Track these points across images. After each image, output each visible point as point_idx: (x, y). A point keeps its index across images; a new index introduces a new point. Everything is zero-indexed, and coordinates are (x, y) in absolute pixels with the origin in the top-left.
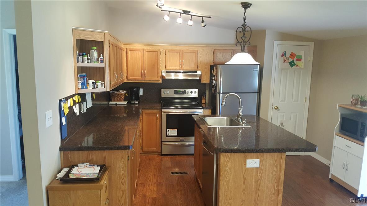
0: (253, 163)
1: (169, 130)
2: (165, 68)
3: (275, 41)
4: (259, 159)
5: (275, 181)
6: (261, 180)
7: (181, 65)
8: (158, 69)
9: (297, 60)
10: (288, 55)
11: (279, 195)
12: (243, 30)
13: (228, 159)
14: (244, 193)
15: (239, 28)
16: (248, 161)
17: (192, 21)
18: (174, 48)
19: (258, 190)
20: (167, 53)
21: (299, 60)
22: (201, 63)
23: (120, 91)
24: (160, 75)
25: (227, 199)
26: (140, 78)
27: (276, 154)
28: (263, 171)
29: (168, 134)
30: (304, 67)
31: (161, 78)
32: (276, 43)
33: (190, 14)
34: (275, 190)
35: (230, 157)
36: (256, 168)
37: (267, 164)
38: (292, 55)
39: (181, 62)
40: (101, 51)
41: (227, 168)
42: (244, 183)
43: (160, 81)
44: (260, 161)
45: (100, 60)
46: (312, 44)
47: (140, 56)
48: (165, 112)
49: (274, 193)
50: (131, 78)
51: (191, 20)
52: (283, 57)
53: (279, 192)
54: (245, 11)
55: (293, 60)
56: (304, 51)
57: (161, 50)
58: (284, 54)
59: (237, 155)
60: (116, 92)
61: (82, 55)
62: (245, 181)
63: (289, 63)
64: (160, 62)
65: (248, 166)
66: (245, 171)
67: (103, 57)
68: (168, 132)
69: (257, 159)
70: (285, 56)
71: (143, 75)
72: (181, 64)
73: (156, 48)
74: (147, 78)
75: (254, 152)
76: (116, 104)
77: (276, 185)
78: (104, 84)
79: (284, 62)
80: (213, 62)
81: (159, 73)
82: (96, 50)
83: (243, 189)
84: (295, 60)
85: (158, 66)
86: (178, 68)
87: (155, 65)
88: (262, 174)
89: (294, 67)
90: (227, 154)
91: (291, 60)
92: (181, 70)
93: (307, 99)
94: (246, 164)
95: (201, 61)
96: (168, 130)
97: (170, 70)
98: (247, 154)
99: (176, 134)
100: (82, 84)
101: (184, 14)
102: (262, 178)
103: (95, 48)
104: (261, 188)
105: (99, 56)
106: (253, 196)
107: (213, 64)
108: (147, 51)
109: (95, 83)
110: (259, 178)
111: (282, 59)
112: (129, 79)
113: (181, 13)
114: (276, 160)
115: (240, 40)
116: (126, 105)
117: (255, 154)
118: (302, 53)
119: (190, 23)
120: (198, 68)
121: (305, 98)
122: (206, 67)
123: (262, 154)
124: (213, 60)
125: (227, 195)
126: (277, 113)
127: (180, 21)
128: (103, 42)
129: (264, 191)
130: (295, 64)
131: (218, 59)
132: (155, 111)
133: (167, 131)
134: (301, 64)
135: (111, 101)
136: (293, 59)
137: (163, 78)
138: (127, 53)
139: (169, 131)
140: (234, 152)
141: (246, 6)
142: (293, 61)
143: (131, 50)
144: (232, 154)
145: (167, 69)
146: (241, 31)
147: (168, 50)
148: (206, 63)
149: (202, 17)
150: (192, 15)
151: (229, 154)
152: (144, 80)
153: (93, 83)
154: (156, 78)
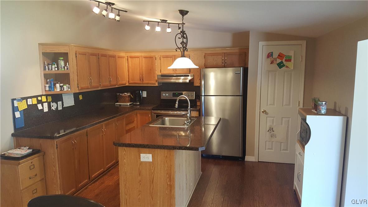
0: (146, 157)
2: (161, 72)
3: (260, 42)
4: (151, 155)
5: (167, 176)
6: (154, 173)
7: (174, 70)
8: (154, 73)
9: (286, 61)
10: (275, 55)
11: (172, 190)
12: (182, 36)
13: (124, 152)
14: (140, 184)
15: (177, 35)
16: (142, 155)
17: (170, 29)
18: (168, 54)
19: (152, 183)
20: (162, 59)
21: (289, 60)
23: (125, 94)
24: (156, 79)
25: (126, 188)
26: (139, 82)
27: (166, 150)
28: (156, 166)
30: (293, 68)
31: (157, 82)
32: (261, 44)
33: (167, 22)
34: (167, 184)
35: (126, 150)
36: (150, 162)
37: (159, 160)
38: (280, 55)
40: (66, 61)
41: (125, 161)
42: (140, 175)
43: (157, 85)
44: (152, 156)
45: (66, 67)
46: (304, 43)
47: (138, 62)
48: (155, 113)
49: (167, 187)
50: (131, 81)
51: (169, 27)
52: (269, 59)
53: (171, 187)
54: (183, 18)
56: (293, 51)
57: (157, 56)
58: (270, 55)
59: (132, 149)
60: (121, 94)
61: (51, 65)
62: (140, 173)
63: (277, 64)
64: (156, 67)
65: (142, 160)
66: (140, 164)
67: (69, 65)
69: (150, 154)
70: (272, 57)
71: (142, 79)
73: (152, 54)
74: (145, 81)
75: (142, 147)
76: (120, 105)
77: (168, 180)
78: (70, 87)
79: (271, 64)
80: (205, 66)
81: (155, 77)
82: (62, 59)
83: (139, 181)
84: (284, 61)
85: (154, 71)
86: (172, 72)
87: (151, 70)
88: (155, 167)
89: (284, 68)
90: (124, 148)
91: (279, 61)
92: (174, 74)
93: (300, 102)
94: (140, 158)
97: (165, 74)
98: (141, 149)
100: (49, 87)
101: (162, 22)
102: (155, 172)
103: (62, 58)
104: (155, 181)
105: (65, 65)
106: (148, 188)
108: (144, 58)
109: (63, 86)
110: (153, 172)
111: (269, 60)
112: (130, 83)
113: (158, 22)
114: (166, 156)
115: (180, 46)
116: (129, 106)
117: (147, 150)
118: (292, 54)
119: (169, 30)
120: (190, 71)
121: (298, 102)
122: (198, 71)
123: (153, 150)
124: (205, 64)
125: (126, 184)
126: (266, 118)
127: (158, 29)
128: (68, 53)
129: (158, 185)
130: (284, 65)
131: (209, 62)
134: (290, 65)
135: (117, 102)
136: (282, 59)
138: (128, 60)
140: (125, 147)
141: (183, 13)
142: (282, 62)
143: (131, 57)
144: (128, 148)
146: (180, 37)
147: (163, 56)
149: (178, 25)
150: (169, 23)
151: (125, 148)
152: (143, 84)
153: (60, 86)
154: (153, 82)
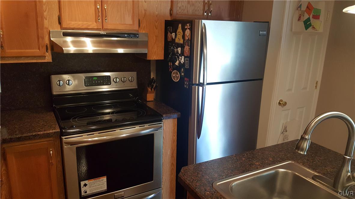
1: (86, 182)
2: (60, 23)
7: (100, 18)
8: (38, 26)
9: (313, 17)
21: (317, 17)
22: (145, 13)
24: (47, 41)
29: (83, 194)
31: (49, 51)
38: (309, 7)
39: (100, 10)
43: (48, 58)
52: (298, 11)
55: (309, 17)
63: (304, 22)
64: (44, 7)
68: (83, 190)
70: (300, 9)
72: (100, 14)
74: (9, 50)
79: (298, 20)
80: (171, 14)
81: (43, 38)
84: (311, 17)
85: (39, 19)
86: (94, 25)
87: (29, 17)
89: (310, 30)
91: (306, 16)
92: (99, 30)
95: (145, 10)
96: (82, 183)
97: (73, 29)
99: (105, 188)
107: (169, 19)
111: (297, 14)
120: (139, 26)
122: (156, 24)
124: (171, 10)
130: (310, 25)
131: (180, 8)
132: (43, 142)
133: (82, 185)
134: (319, 25)
136: (309, 14)
137: (56, 50)
139: (85, 185)
142: (308, 20)
145: (64, 25)
148: (157, 16)
154: (36, 51)
